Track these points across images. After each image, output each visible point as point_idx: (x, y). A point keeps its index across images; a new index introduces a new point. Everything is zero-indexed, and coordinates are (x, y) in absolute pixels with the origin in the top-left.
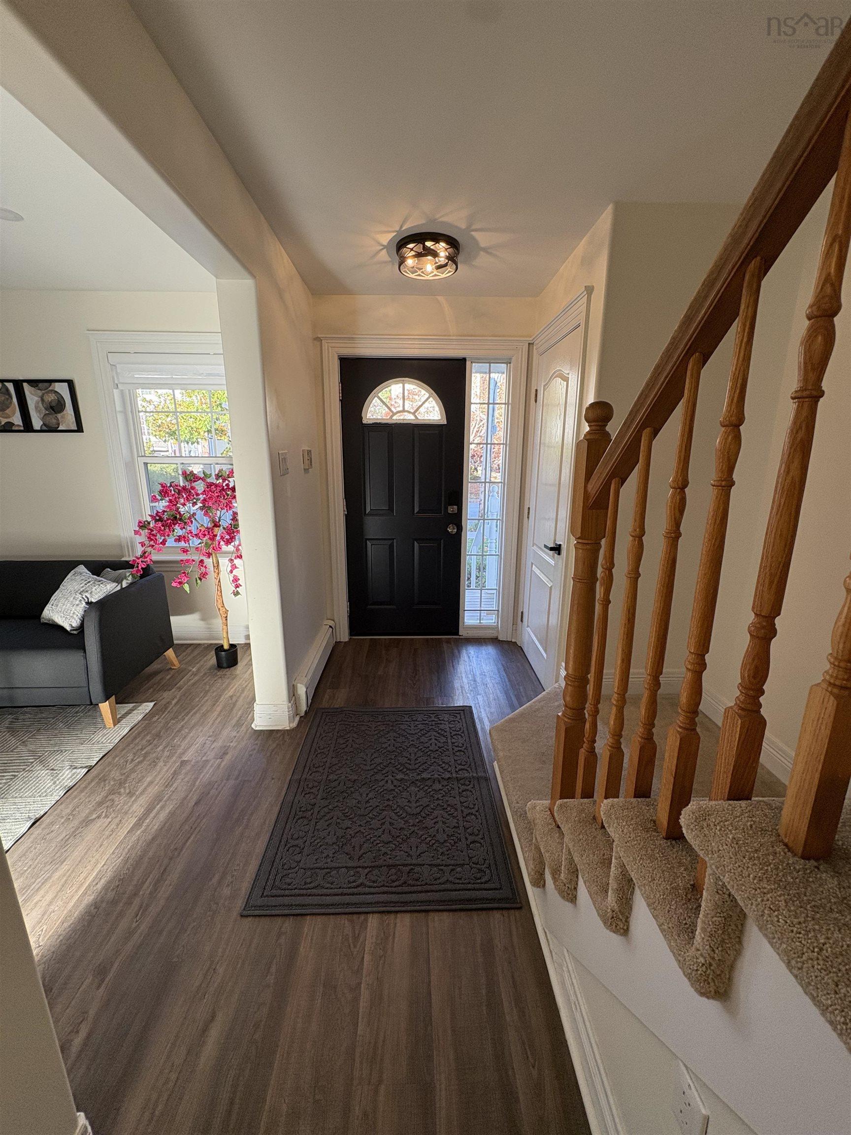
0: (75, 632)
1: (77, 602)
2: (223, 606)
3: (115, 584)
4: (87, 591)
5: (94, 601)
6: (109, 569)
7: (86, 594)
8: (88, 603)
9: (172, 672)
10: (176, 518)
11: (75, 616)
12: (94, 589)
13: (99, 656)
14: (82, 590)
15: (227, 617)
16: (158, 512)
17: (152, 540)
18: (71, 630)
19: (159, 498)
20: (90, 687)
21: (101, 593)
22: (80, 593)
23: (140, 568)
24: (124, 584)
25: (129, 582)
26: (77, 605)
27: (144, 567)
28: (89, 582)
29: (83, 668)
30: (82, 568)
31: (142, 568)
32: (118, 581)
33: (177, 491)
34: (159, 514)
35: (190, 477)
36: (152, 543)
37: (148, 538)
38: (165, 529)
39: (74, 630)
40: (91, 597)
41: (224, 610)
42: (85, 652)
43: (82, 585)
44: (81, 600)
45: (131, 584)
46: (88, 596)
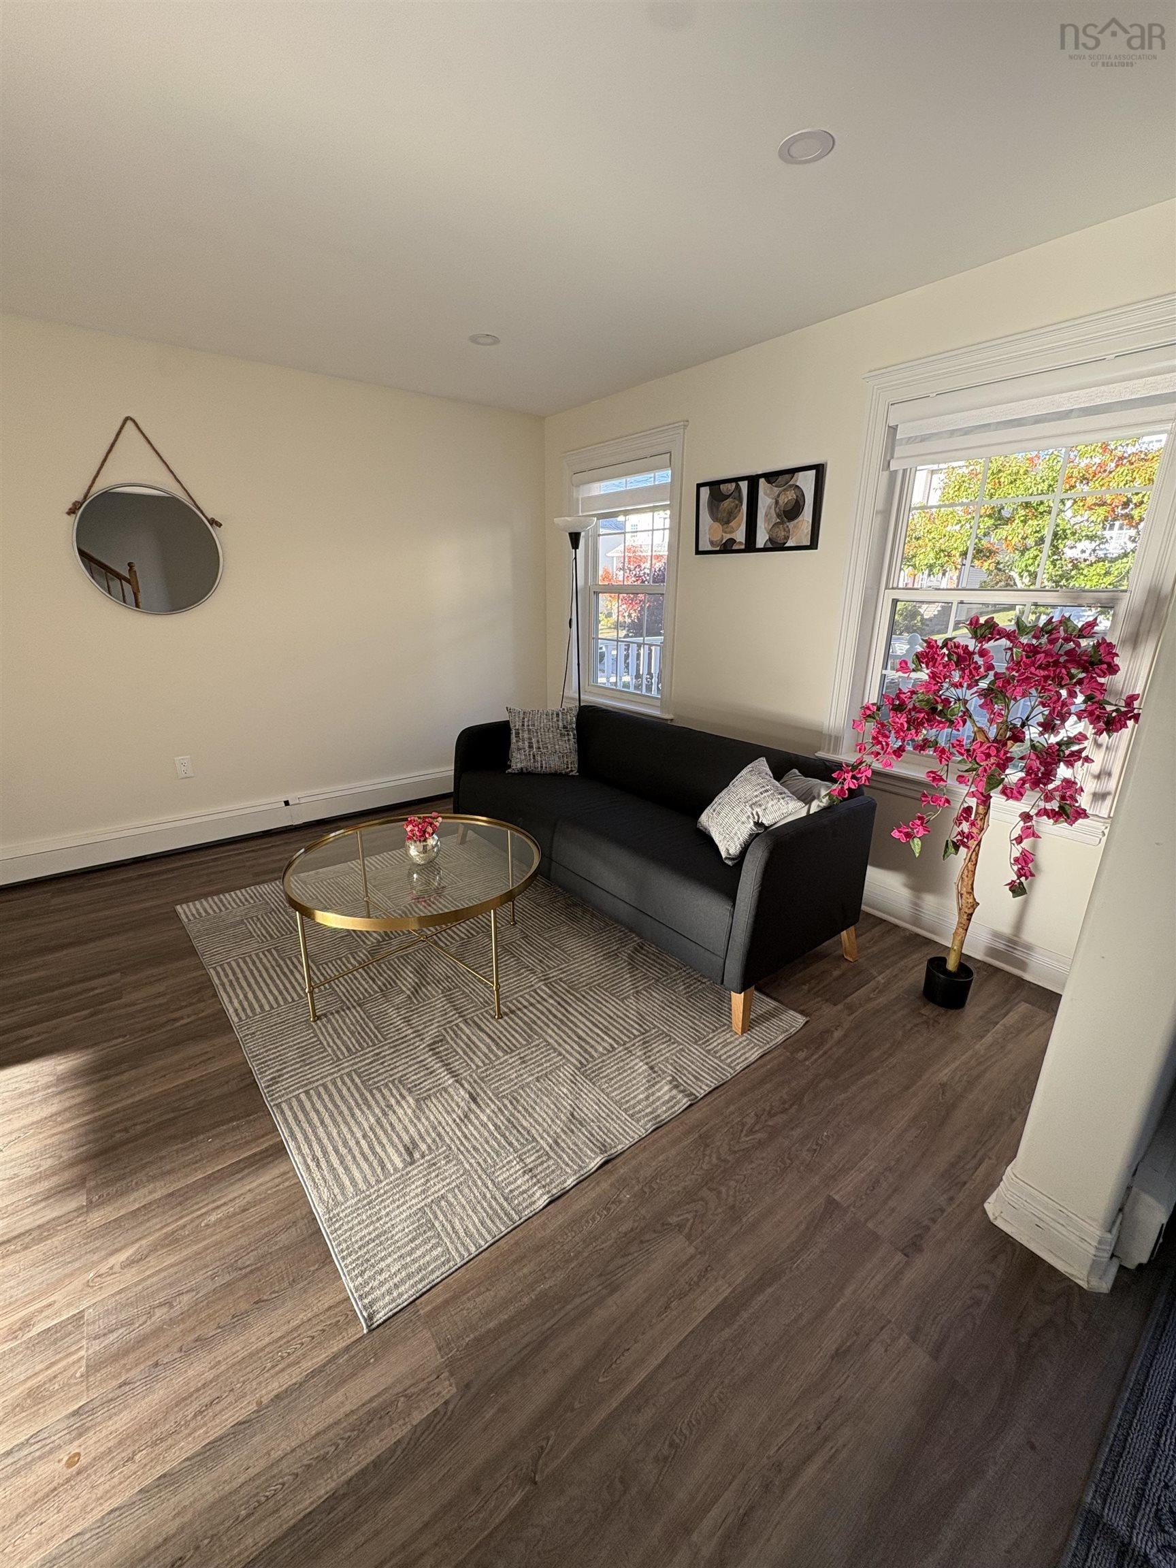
0: (730, 863)
1: (744, 819)
2: (971, 892)
3: (801, 804)
4: (760, 805)
5: (766, 823)
6: (796, 771)
7: (758, 810)
8: (758, 824)
9: (844, 966)
10: (934, 710)
11: (736, 839)
12: (770, 805)
13: (751, 921)
14: (754, 800)
15: (971, 914)
16: (901, 692)
17: (880, 743)
18: (726, 858)
19: (912, 666)
20: (727, 962)
21: (778, 813)
22: (751, 806)
23: (846, 787)
24: (815, 807)
25: (821, 804)
26: (743, 823)
27: (853, 787)
28: (766, 791)
29: (726, 929)
30: (762, 764)
31: (849, 789)
32: (807, 798)
33: (955, 658)
34: (903, 696)
35: (985, 630)
36: (877, 748)
37: (874, 738)
38: (909, 729)
39: (729, 858)
40: (764, 816)
41: (971, 900)
42: (734, 906)
43: (756, 793)
44: (749, 817)
45: (825, 809)
46: (760, 814)
